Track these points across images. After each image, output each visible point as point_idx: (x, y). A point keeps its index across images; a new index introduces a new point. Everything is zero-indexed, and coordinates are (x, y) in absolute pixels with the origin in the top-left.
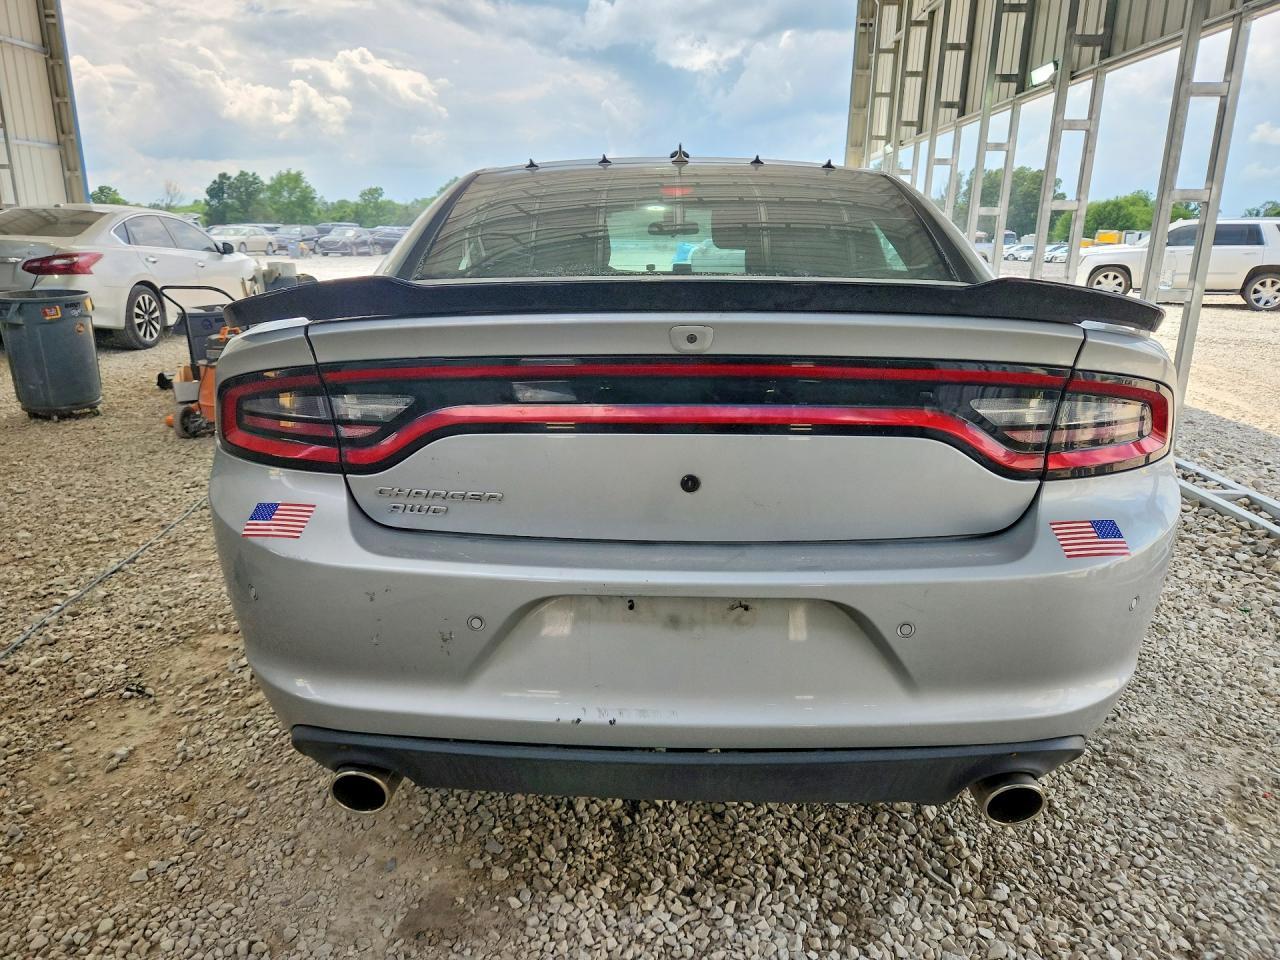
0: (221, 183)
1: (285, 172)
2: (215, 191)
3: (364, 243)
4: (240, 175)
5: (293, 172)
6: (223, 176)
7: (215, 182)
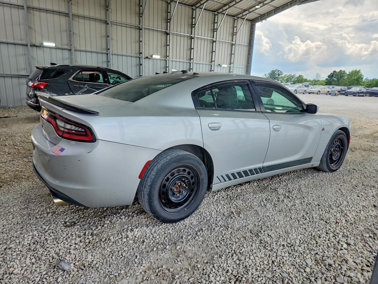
0: (333, 74)
1: (355, 70)
2: (331, 76)
3: (362, 92)
4: (340, 71)
5: (358, 70)
6: (335, 72)
7: (331, 73)
